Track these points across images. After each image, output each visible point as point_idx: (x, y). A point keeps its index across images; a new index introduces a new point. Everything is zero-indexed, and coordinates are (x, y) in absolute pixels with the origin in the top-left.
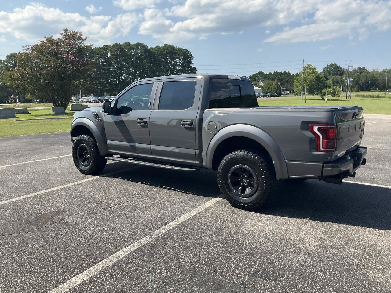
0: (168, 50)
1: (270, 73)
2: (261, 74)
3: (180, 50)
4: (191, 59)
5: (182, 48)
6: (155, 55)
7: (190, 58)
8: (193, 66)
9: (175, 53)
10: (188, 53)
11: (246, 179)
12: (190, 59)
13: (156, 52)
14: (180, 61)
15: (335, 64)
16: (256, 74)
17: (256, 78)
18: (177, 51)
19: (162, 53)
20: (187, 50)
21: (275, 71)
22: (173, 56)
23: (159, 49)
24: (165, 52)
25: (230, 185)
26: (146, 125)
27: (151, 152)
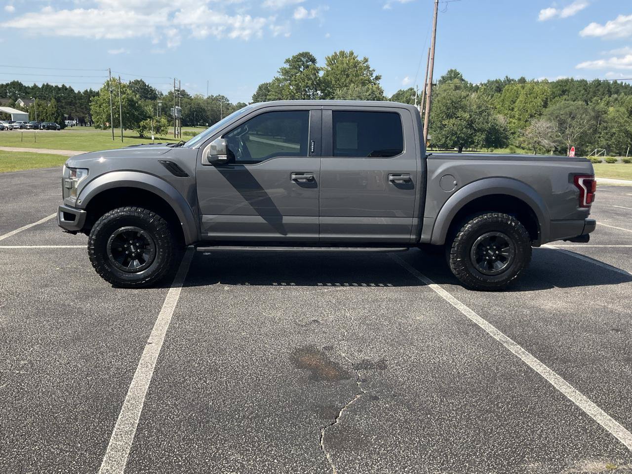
1: (35, 85)
2: (16, 85)
11: (494, 251)
15: (141, 80)
16: (7, 85)
17: (7, 92)
21: (45, 84)
25: (475, 262)
26: (311, 183)
27: (319, 228)
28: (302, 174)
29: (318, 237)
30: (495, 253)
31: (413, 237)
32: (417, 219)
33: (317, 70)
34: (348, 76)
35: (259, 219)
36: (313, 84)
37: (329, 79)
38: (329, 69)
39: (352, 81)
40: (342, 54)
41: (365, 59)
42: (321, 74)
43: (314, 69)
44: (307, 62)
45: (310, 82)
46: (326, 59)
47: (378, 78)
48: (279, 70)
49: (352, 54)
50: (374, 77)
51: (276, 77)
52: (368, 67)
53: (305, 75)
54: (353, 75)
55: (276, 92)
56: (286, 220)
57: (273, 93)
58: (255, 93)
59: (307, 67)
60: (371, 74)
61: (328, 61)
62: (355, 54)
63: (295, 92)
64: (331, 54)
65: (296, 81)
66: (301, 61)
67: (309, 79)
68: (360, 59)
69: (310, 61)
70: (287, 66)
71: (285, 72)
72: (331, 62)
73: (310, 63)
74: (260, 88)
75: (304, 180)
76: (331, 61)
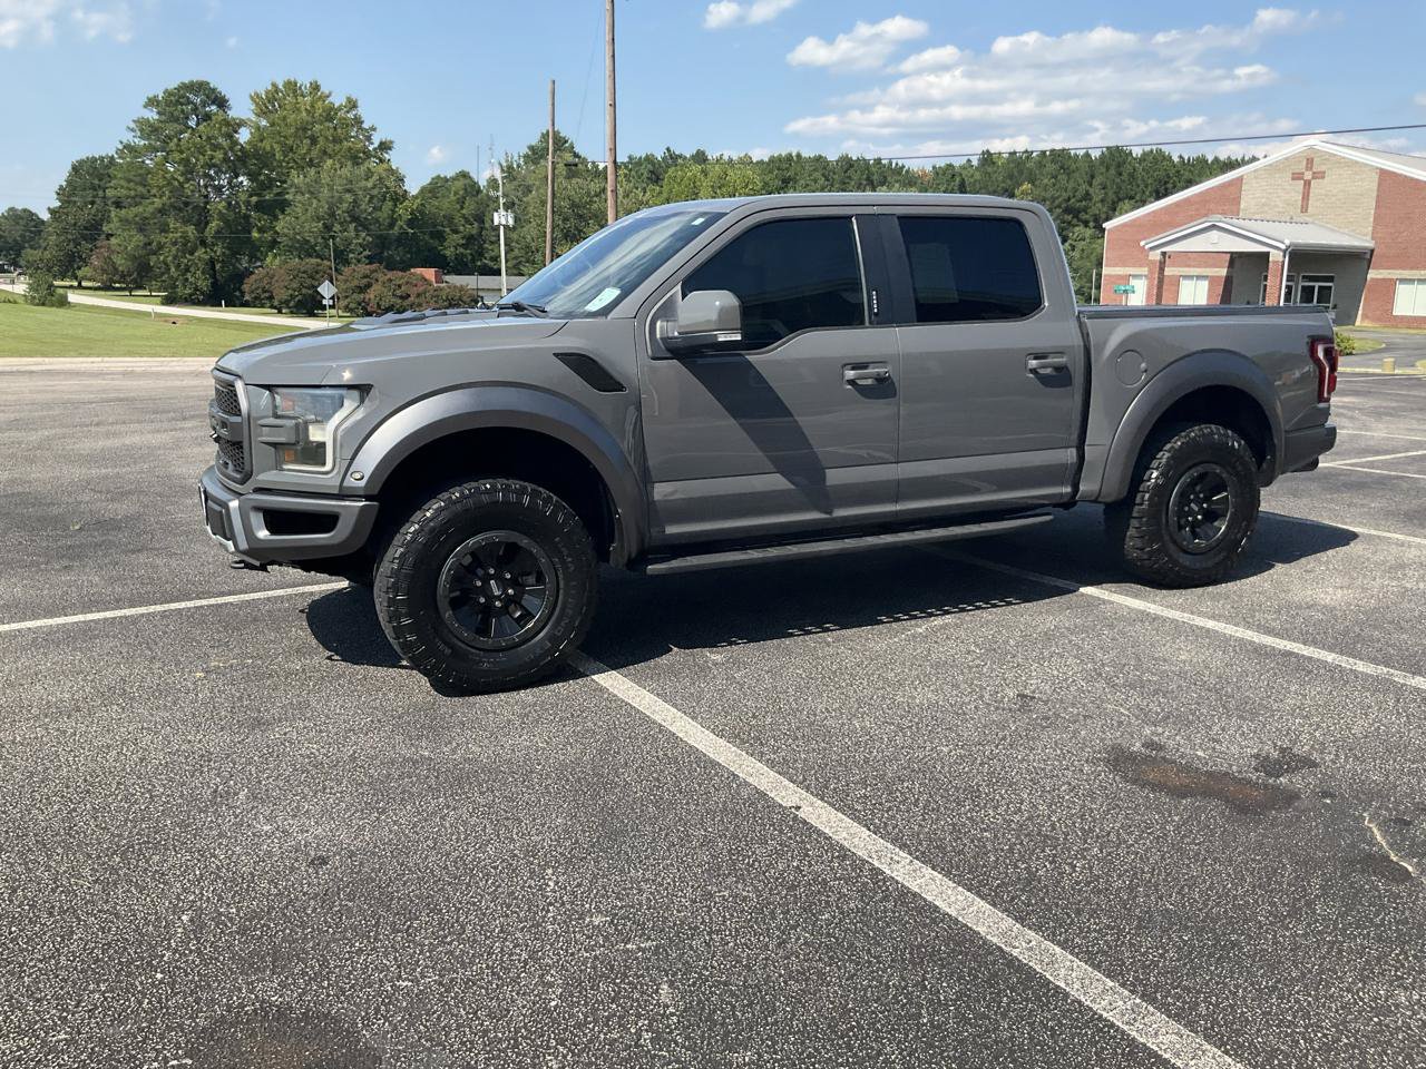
27: (898, 490)
28: (863, 366)
29: (892, 512)
31: (1065, 489)
32: (1073, 449)
33: (237, 125)
34: (314, 141)
36: (226, 160)
37: (268, 148)
38: (264, 123)
39: (325, 153)
40: (292, 86)
41: (349, 100)
43: (227, 123)
44: (204, 104)
45: (219, 155)
46: (252, 98)
47: (385, 146)
48: (133, 125)
49: (316, 87)
50: (376, 145)
51: (125, 141)
52: (358, 121)
53: (204, 138)
54: (327, 138)
55: (129, 181)
57: (123, 183)
58: (64, 184)
59: (207, 117)
60: (369, 138)
61: (257, 104)
62: (325, 89)
63: (181, 179)
64: (262, 88)
65: (181, 152)
66: (189, 102)
67: (216, 147)
68: (338, 100)
69: (213, 103)
70: (152, 115)
71: (148, 130)
72: (267, 107)
73: (214, 108)
74: (76, 169)
75: (869, 382)
76: (268, 103)
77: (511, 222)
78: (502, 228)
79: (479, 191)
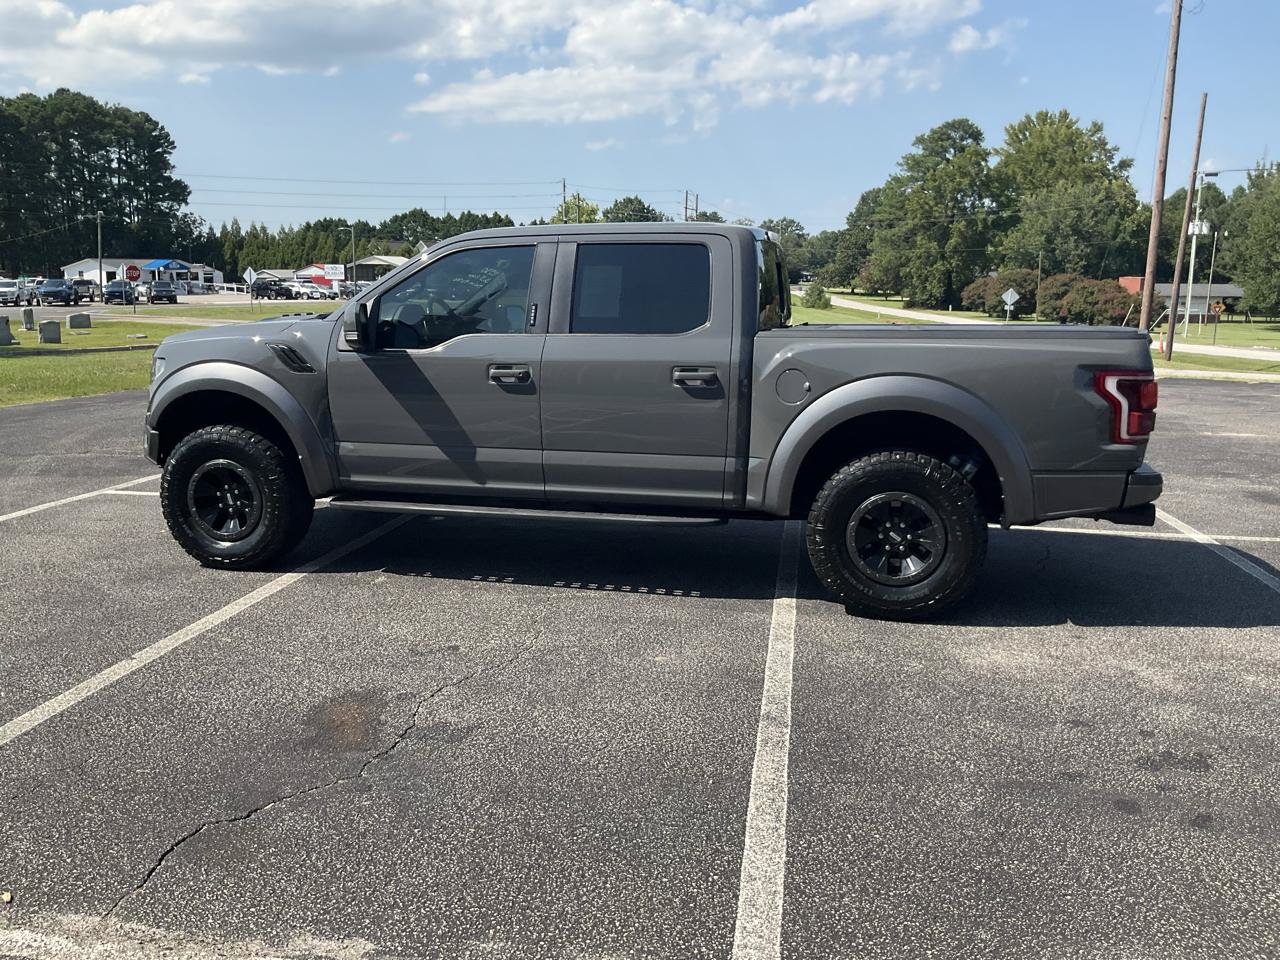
0: (74, 111)
1: (449, 214)
2: (418, 216)
3: (122, 114)
4: (165, 152)
5: (129, 111)
6: (22, 129)
7: (161, 146)
8: (175, 176)
9: (103, 127)
10: (155, 130)
11: (902, 533)
12: (160, 150)
13: (24, 117)
14: (124, 157)
15: (636, 198)
16: (404, 216)
17: (403, 230)
18: (108, 119)
19: (47, 123)
20: (147, 119)
21: (466, 212)
22: (93, 137)
23: (36, 104)
24: (59, 120)
25: (855, 556)
26: (524, 384)
27: (544, 473)
28: (508, 366)
29: (541, 491)
30: (904, 538)
31: (729, 496)
32: (733, 459)
33: (985, 155)
34: (1052, 163)
35: (434, 453)
36: (972, 185)
37: (1010, 172)
38: (1012, 151)
39: (1060, 173)
40: (1043, 117)
41: (1095, 125)
42: (993, 162)
43: (977, 153)
44: (962, 139)
45: (966, 181)
46: (1006, 129)
47: (1125, 165)
48: (901, 161)
49: (1065, 115)
50: (1116, 164)
51: (893, 174)
52: (1103, 143)
53: (956, 167)
54: (1064, 161)
55: (891, 206)
56: (483, 455)
57: (887, 209)
58: (854, 211)
59: (962, 149)
60: (1110, 158)
61: (1010, 135)
62: (1072, 117)
63: (932, 203)
64: (1017, 120)
65: (935, 181)
66: (949, 138)
67: (964, 175)
68: (1084, 125)
69: (969, 137)
70: (919, 151)
71: (914, 163)
72: (1018, 137)
73: (970, 141)
74: (864, 199)
75: (513, 380)
76: (1016, 135)
77: (1205, 231)
78: (1195, 237)
79: (1223, 201)
